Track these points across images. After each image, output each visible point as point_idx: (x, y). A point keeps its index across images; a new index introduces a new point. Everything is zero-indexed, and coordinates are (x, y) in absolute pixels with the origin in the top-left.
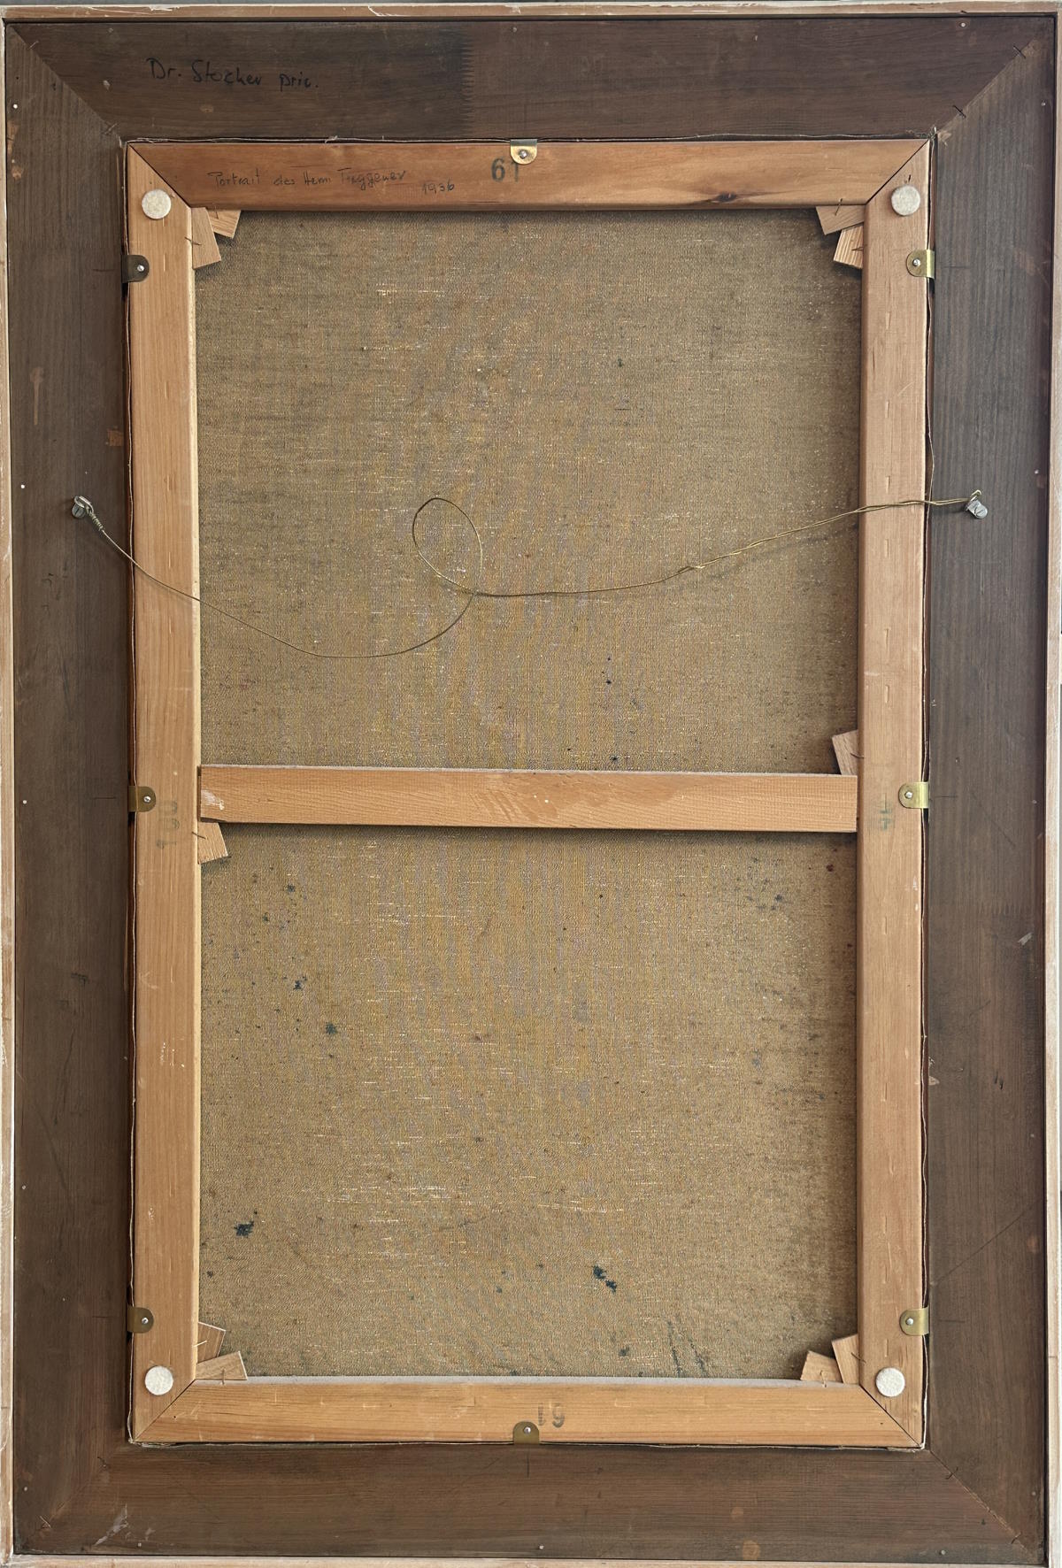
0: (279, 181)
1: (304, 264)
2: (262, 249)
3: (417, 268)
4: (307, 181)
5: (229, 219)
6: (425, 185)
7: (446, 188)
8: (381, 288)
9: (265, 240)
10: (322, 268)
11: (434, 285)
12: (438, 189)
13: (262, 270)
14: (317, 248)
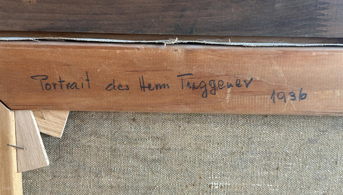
0: (111, 87)
1: (136, 157)
2: (93, 142)
3: (252, 162)
4: (143, 88)
5: (58, 120)
6: (274, 93)
7: (298, 98)
8: (215, 180)
9: (95, 133)
10: (154, 160)
11: (268, 179)
12: (289, 98)
13: (92, 162)
14: (150, 141)
